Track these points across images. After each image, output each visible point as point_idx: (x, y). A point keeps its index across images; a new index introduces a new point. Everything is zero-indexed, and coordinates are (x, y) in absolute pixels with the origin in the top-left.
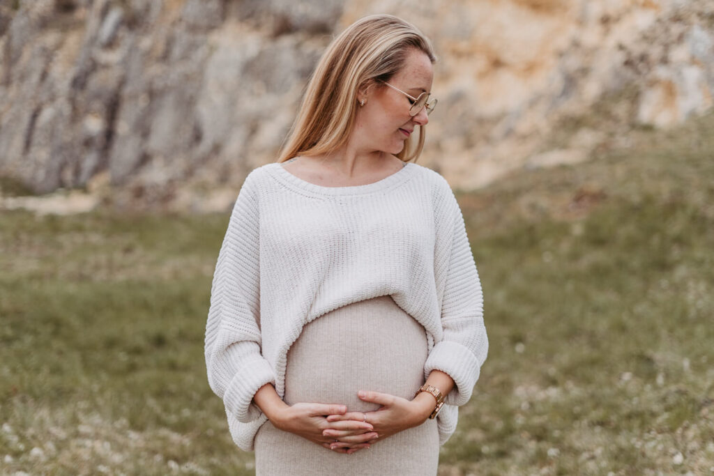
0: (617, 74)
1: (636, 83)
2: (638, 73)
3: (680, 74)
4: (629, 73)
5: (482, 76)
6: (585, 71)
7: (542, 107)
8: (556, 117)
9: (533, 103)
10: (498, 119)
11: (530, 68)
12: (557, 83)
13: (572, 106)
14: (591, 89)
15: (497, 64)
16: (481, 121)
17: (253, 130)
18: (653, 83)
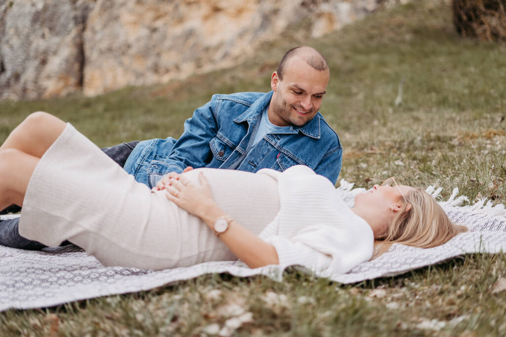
0: (296, 12)
1: (310, 17)
2: (310, 11)
3: (336, 7)
4: (304, 11)
5: (206, 18)
6: (276, 12)
7: (248, 38)
8: (257, 43)
9: (241, 35)
10: (218, 47)
11: (240, 12)
12: (258, 21)
13: (268, 35)
14: (280, 24)
15: (217, 10)
16: (207, 49)
17: (44, 62)
18: (320, 15)
